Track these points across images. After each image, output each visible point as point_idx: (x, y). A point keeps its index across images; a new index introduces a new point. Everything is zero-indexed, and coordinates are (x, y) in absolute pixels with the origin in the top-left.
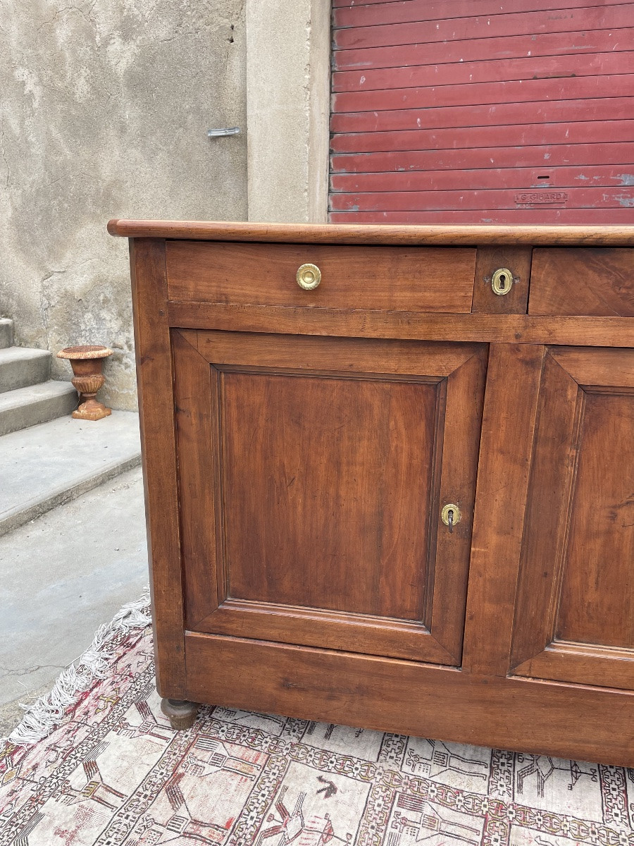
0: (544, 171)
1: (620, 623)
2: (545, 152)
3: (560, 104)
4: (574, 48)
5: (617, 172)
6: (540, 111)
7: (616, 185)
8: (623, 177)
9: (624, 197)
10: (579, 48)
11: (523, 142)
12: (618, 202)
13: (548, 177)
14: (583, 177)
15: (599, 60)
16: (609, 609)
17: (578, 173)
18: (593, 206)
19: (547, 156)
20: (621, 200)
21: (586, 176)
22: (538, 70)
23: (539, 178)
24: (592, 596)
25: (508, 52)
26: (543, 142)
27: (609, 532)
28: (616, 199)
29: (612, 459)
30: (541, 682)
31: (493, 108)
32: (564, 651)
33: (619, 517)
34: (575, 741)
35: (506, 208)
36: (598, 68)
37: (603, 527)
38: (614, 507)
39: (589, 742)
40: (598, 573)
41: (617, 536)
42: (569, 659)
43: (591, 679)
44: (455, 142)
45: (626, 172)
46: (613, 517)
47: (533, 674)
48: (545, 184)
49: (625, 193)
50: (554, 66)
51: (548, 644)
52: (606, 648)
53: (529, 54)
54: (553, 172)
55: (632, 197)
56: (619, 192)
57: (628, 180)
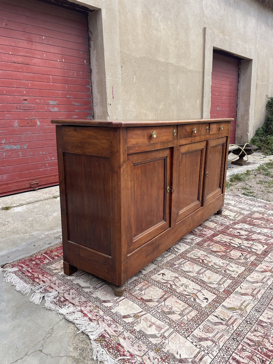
0: (25, 98)
2: (23, 91)
3: (25, 74)
5: (48, 100)
6: (19, 75)
7: (48, 104)
8: (50, 102)
9: (52, 108)
10: (27, 54)
11: (15, 86)
13: (27, 100)
14: (38, 101)
15: (35, 60)
17: (36, 99)
18: (43, 111)
19: (25, 92)
20: (51, 109)
22: (15, 60)
23: (24, 100)
25: (3, 51)
26: (22, 87)
28: (49, 109)
31: (1, 72)
35: (14, 111)
36: (35, 63)
45: (50, 100)
48: (26, 102)
49: (51, 107)
50: (20, 59)
53: (11, 53)
54: (28, 98)
55: (54, 108)
56: (50, 107)
57: (52, 102)
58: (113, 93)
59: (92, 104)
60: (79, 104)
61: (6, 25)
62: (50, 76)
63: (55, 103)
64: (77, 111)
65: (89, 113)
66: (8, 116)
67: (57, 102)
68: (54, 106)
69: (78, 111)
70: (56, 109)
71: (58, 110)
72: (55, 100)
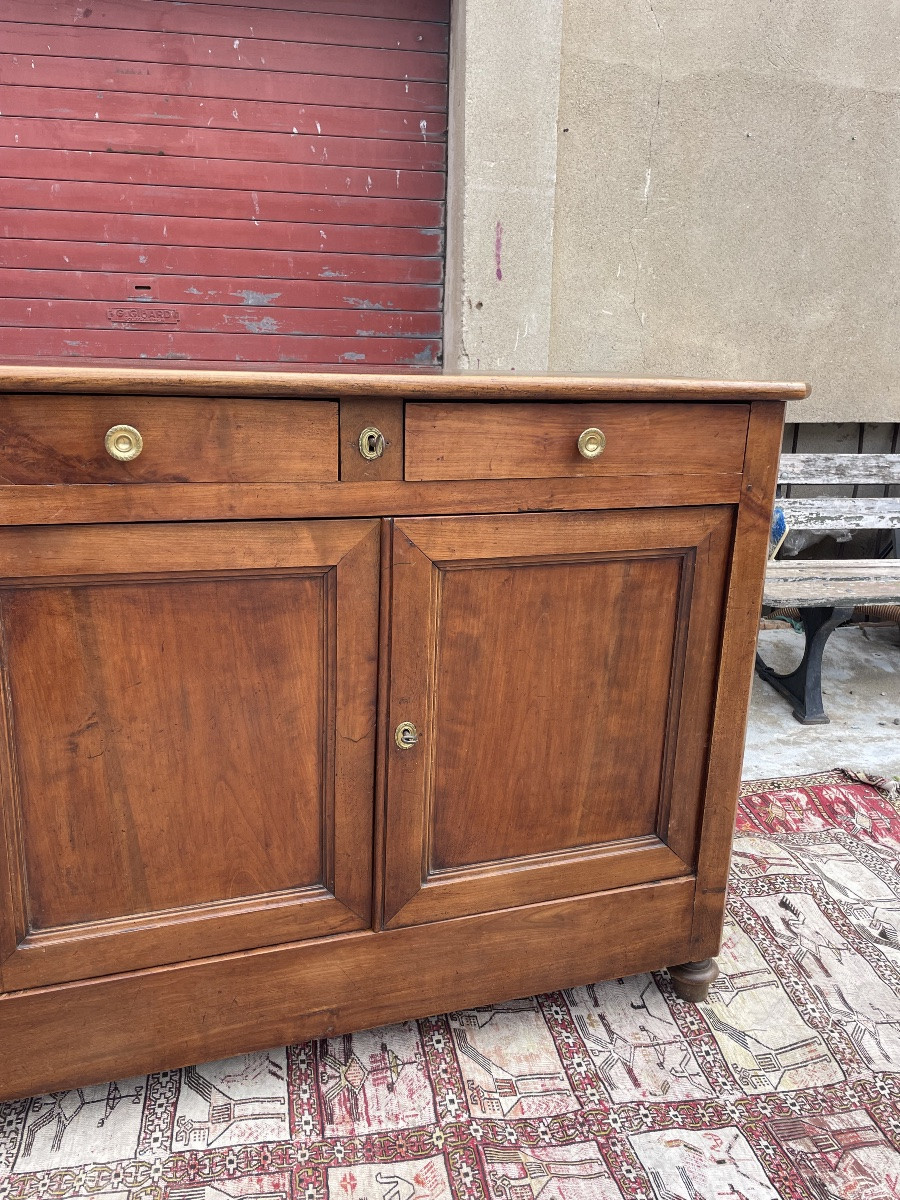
0: (143, 280)
1: (114, 886)
2: (138, 254)
3: (149, 190)
4: (156, 115)
5: (236, 287)
6: (123, 196)
7: (236, 304)
8: (244, 294)
9: (250, 320)
10: (160, 117)
11: (107, 237)
12: (243, 326)
13: (149, 288)
14: (195, 291)
15: (191, 137)
16: (96, 870)
17: (188, 285)
18: (214, 329)
19: (142, 259)
20: (247, 323)
21: (198, 290)
22: (112, 138)
23: (137, 287)
24: (70, 859)
25: (67, 111)
26: (135, 240)
27: (73, 770)
28: (241, 322)
29: (55, 672)
30: (21, 995)
31: (56, 186)
32: (45, 944)
33: (82, 746)
34: (84, 1059)
35: (98, 327)
36: (191, 148)
37: (63, 765)
38: (73, 735)
39: (103, 1055)
40: (71, 826)
41: (84, 772)
42: (54, 951)
43: (89, 970)
44: (6, 228)
45: (247, 287)
46: (74, 748)
47: (7, 987)
48: (146, 297)
49: (249, 314)
50: (133, 137)
51: (22, 940)
52: (102, 923)
53: (97, 116)
54: (154, 282)
55: (259, 320)
56: (243, 313)
57: (251, 298)
58: (498, 256)
59: (440, 305)
60: (377, 306)
61: (87, 13)
62: (255, 195)
63: (265, 299)
64: (364, 333)
65: (425, 345)
66: (74, 343)
67: (278, 294)
68: (260, 311)
69: (371, 333)
70: (268, 324)
71: (275, 328)
72: (266, 290)
